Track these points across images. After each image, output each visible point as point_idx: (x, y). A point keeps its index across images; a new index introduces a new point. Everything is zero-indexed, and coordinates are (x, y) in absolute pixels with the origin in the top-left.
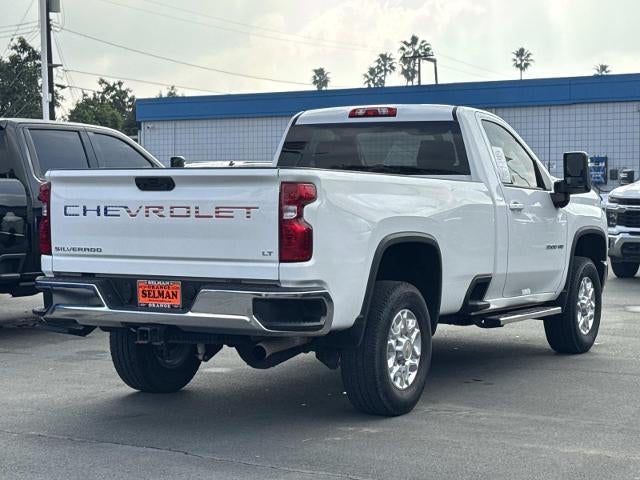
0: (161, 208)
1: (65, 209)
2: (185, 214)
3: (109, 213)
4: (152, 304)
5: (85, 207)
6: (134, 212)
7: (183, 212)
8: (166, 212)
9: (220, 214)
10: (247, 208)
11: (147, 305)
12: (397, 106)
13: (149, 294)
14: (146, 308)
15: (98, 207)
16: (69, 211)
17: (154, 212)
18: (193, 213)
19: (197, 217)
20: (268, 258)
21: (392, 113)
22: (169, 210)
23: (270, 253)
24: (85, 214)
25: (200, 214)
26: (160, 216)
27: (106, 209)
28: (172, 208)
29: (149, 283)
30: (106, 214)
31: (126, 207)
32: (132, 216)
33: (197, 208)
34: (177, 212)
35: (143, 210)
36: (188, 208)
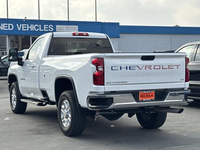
0: (151, 66)
1: (112, 68)
2: (159, 68)
3: (131, 69)
4: (144, 100)
5: (121, 67)
6: (141, 68)
7: (158, 67)
8: (152, 68)
9: (170, 68)
10: (177, 66)
11: (142, 100)
12: (88, 33)
13: (143, 96)
14: (142, 101)
15: (127, 67)
16: (113, 68)
17: (148, 68)
18: (161, 68)
19: (162, 69)
20: (182, 81)
21: (88, 35)
22: (153, 67)
23: (183, 79)
24: (121, 70)
25: (164, 68)
26: (150, 69)
27: (130, 67)
28: (154, 66)
29: (144, 92)
30: (130, 69)
31: (138, 66)
32: (140, 69)
33: (163, 66)
34: (156, 67)
35: (144, 67)
36: (160, 66)
